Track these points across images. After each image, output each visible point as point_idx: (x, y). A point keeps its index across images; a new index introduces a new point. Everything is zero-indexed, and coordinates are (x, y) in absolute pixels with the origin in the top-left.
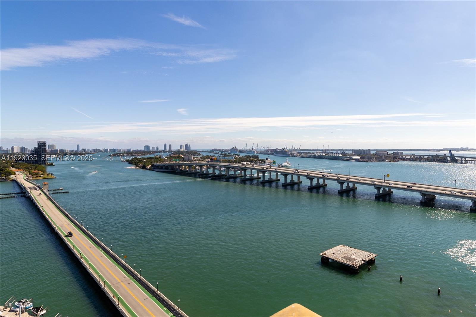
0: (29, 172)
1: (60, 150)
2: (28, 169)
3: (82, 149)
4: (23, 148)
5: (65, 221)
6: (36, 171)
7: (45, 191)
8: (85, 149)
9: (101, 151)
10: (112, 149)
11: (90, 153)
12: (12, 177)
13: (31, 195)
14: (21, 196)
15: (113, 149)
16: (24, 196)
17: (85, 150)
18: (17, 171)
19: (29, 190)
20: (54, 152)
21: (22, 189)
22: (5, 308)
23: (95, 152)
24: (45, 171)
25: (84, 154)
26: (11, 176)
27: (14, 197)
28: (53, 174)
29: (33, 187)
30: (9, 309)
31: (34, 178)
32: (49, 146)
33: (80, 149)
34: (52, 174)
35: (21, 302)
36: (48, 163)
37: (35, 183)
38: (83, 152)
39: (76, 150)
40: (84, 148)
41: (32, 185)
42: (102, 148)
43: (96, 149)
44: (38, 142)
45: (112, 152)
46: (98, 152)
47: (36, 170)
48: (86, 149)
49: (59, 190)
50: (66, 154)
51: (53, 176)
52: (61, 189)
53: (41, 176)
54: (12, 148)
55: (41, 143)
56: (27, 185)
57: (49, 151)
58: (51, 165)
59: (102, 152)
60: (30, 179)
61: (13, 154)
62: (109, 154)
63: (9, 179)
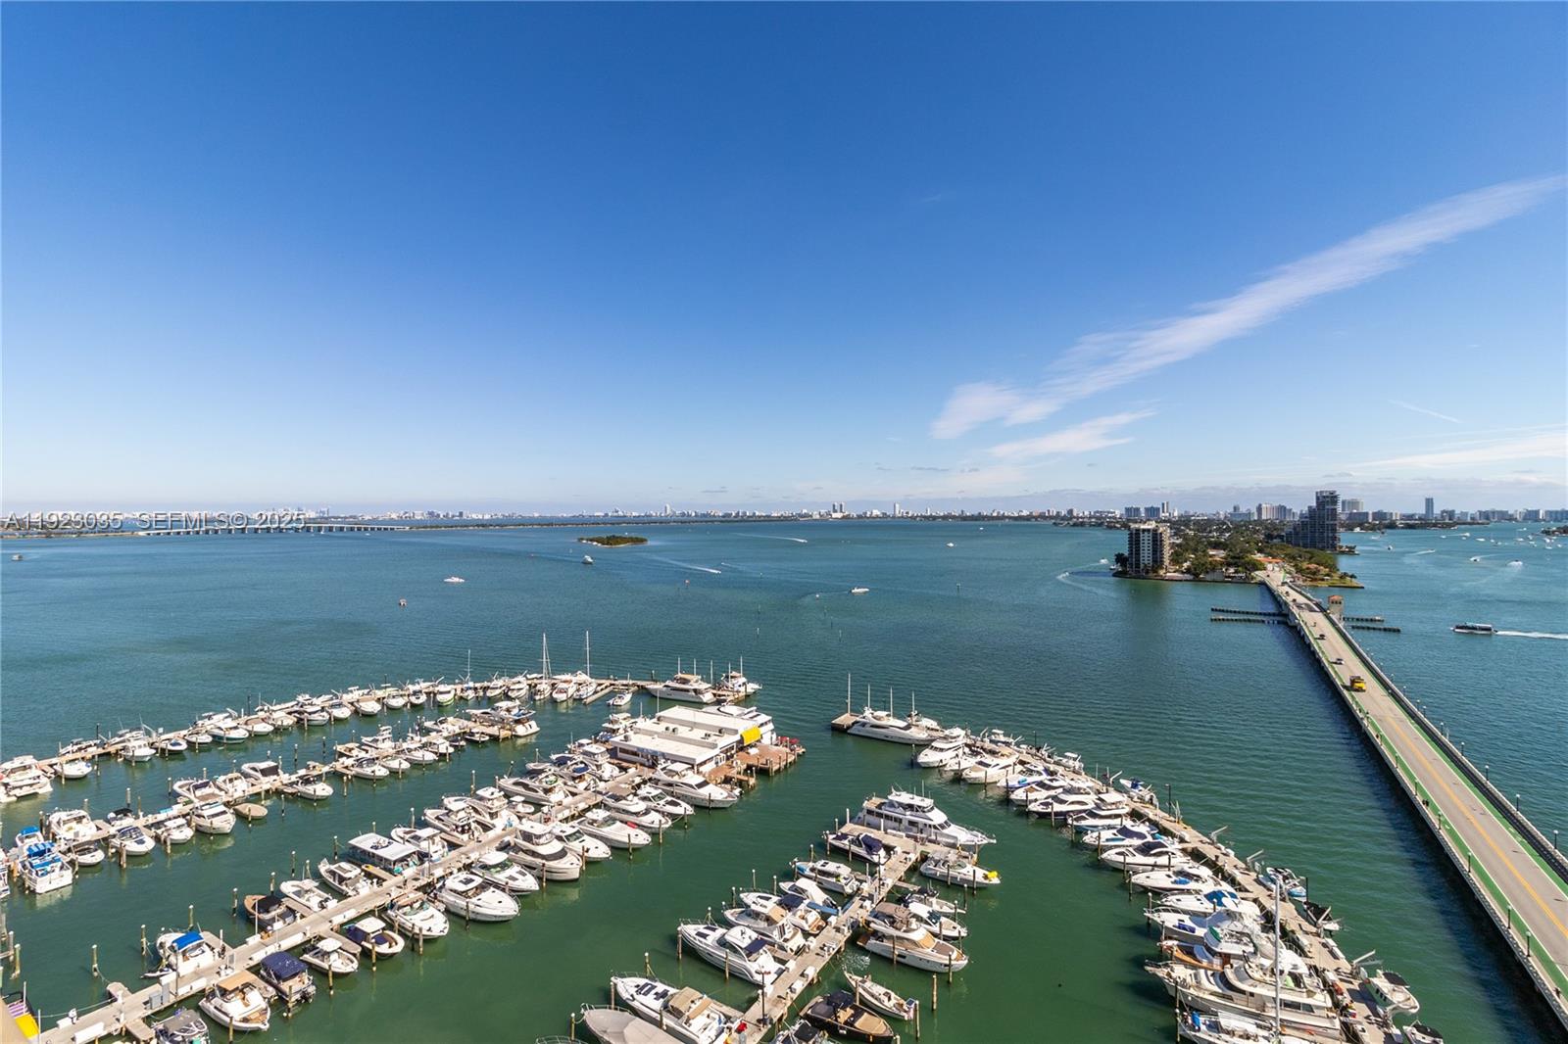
0: (1296, 566)
1: (1374, 514)
2: (1294, 558)
3: (1443, 512)
4: (1282, 510)
5: (1391, 710)
6: (1313, 566)
7: (1334, 617)
8: (1454, 511)
9: (1511, 518)
10: (1557, 512)
11: (1469, 524)
12: (1259, 575)
13: (1299, 624)
14: (1279, 622)
15: (1559, 509)
16: (1286, 623)
17: (1451, 514)
18: (1270, 563)
19: (1295, 610)
20: (1358, 521)
21: (1281, 606)
22: (1247, 869)
23: (1487, 518)
24: (1333, 568)
25: (1449, 526)
26: (1257, 573)
27: (1263, 621)
28: (1355, 577)
29: (1306, 604)
30: (1254, 875)
31: (1309, 583)
32: (1343, 502)
33: (1437, 511)
34: (1352, 576)
35: (1280, 873)
36: (1341, 547)
37: (1309, 595)
38: (1447, 521)
39: (1424, 512)
40: (1450, 509)
41: (1301, 600)
42: (1516, 508)
43: (1493, 512)
44: (1317, 493)
45: (1556, 520)
46: (1499, 521)
47: (1311, 563)
48: (1457, 512)
49: (1372, 620)
50: (1392, 526)
51: (1355, 582)
52: (1379, 621)
53: (1323, 580)
54: (1259, 509)
55: (1324, 497)
56: (1291, 596)
57: (1343, 517)
58: (1351, 551)
59: (1516, 519)
60: (1300, 582)
61: (1260, 522)
62: (1543, 526)
63: (1253, 578)
